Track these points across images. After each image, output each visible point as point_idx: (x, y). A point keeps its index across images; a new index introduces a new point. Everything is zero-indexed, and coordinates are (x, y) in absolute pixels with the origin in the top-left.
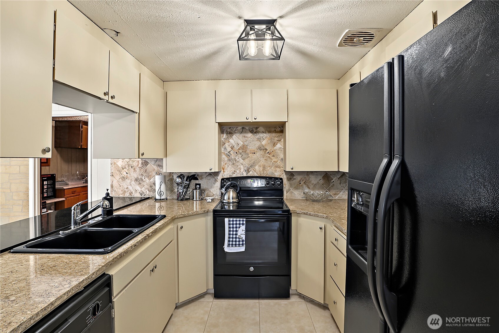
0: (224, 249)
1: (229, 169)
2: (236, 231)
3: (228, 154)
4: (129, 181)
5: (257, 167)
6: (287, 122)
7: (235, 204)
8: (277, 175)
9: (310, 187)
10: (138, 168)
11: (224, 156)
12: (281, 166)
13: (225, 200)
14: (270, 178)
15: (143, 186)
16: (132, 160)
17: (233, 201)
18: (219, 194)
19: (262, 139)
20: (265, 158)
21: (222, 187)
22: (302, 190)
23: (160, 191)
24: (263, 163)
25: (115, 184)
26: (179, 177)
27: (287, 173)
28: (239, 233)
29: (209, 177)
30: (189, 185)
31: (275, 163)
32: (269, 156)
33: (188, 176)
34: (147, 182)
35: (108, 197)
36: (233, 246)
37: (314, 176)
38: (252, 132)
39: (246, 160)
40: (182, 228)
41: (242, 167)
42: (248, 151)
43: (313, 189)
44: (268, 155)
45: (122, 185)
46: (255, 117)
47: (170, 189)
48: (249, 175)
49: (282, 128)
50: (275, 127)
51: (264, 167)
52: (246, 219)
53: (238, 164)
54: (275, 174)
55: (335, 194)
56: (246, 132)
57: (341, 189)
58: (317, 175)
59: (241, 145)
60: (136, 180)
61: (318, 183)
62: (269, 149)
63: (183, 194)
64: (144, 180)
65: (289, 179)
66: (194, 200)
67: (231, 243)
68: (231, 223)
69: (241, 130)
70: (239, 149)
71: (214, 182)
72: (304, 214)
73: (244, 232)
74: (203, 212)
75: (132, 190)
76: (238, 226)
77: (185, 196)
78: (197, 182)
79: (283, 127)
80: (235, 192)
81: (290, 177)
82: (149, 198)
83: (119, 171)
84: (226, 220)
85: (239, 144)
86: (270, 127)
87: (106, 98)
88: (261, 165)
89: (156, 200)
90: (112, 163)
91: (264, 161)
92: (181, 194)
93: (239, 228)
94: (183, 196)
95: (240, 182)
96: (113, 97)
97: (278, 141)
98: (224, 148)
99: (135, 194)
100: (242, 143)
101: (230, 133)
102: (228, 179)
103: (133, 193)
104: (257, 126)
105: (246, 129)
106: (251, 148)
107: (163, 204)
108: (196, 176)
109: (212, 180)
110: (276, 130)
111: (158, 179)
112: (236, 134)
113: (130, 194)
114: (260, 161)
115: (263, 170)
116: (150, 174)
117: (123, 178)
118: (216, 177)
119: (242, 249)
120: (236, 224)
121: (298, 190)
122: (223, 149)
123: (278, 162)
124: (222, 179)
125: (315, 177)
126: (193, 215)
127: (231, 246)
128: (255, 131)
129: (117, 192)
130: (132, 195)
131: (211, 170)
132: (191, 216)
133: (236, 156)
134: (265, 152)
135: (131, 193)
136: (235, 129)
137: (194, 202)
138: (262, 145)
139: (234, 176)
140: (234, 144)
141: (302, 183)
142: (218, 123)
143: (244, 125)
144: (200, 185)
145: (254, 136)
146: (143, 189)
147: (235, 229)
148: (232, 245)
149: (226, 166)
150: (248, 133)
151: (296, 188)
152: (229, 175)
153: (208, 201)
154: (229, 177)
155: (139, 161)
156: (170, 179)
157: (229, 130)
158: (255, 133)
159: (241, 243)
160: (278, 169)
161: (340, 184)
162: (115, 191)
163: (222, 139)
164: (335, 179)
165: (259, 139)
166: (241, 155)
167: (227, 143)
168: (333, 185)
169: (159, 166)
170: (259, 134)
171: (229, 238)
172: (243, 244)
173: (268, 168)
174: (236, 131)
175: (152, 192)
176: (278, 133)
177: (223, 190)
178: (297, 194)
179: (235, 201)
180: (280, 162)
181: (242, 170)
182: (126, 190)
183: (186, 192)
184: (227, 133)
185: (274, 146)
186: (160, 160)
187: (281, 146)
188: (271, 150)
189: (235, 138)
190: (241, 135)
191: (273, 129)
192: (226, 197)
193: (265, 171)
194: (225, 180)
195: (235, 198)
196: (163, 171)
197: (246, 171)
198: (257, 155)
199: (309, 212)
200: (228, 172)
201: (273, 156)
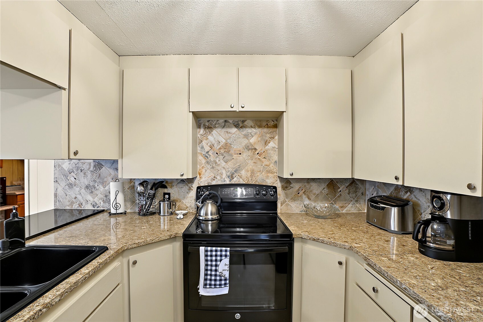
0: (199, 291)
1: (207, 174)
2: (216, 266)
3: (207, 154)
4: (78, 189)
5: (243, 173)
6: (286, 111)
7: (215, 221)
8: (269, 182)
9: (310, 197)
10: (89, 172)
11: (200, 158)
12: (275, 170)
13: (201, 216)
14: (261, 186)
15: (96, 195)
16: (82, 161)
17: (212, 218)
18: (194, 207)
19: (250, 135)
20: (254, 160)
21: (198, 198)
22: (301, 202)
23: (116, 203)
24: (251, 167)
25: (60, 192)
26: (141, 184)
27: (281, 179)
28: (220, 269)
29: (181, 185)
30: (154, 194)
31: (266, 167)
32: (259, 157)
33: (154, 183)
34: (101, 190)
36: (212, 287)
37: (316, 184)
38: (237, 126)
39: (229, 163)
40: (135, 263)
41: (224, 172)
42: (232, 152)
43: (315, 201)
44: (257, 156)
45: (69, 194)
46: (243, 106)
47: (130, 200)
48: (233, 182)
49: (276, 122)
50: (267, 121)
51: (252, 172)
52: (231, 248)
53: (219, 168)
54: (267, 181)
55: (342, 207)
56: (229, 127)
57: (350, 200)
58: (320, 182)
59: (222, 143)
60: (87, 187)
61: (321, 192)
63: (146, 207)
64: (98, 188)
65: (284, 188)
66: (161, 214)
67: (208, 282)
68: (209, 253)
69: (224, 124)
70: (220, 149)
71: (187, 191)
72: (314, 240)
73: (227, 268)
74: (168, 237)
75: (82, 201)
76: (219, 258)
77: (149, 209)
78: (166, 191)
79: (277, 120)
80: (215, 206)
81: (285, 185)
82: (104, 211)
83: (64, 175)
84: (202, 249)
85: (221, 142)
86: (260, 121)
88: (249, 169)
89: (110, 214)
90: (55, 165)
91: (252, 164)
92: (144, 207)
93: (220, 261)
94: (146, 210)
95: (221, 192)
97: (270, 138)
98: (201, 146)
99: (86, 206)
100: (224, 141)
101: (209, 128)
102: (206, 187)
103: (84, 204)
104: (243, 119)
105: (229, 122)
106: (236, 147)
107: (120, 219)
108: (164, 183)
109: (186, 188)
110: (268, 124)
111: (113, 187)
112: (216, 129)
113: (80, 206)
114: (248, 164)
115: (251, 176)
116: (105, 180)
117: (71, 186)
118: (190, 185)
119: (225, 291)
120: (216, 256)
121: (296, 202)
122: (199, 148)
123: (270, 166)
124: (199, 188)
125: (318, 185)
126: (152, 243)
127: (208, 287)
128: (241, 125)
129: (62, 202)
130: (82, 206)
131: (182, 175)
133: (217, 157)
134: (254, 152)
135: (81, 204)
136: (215, 122)
137: (161, 217)
138: (250, 143)
139: (214, 183)
140: (214, 142)
141: (301, 193)
142: (193, 112)
143: (226, 118)
144: (169, 194)
145: (240, 132)
146: (96, 200)
147: (214, 263)
148: (210, 285)
149: (204, 170)
150: (232, 127)
151: (294, 199)
152: (207, 182)
153: (178, 217)
154: (207, 185)
155: (90, 163)
156: (131, 186)
157: (207, 124)
158: (241, 127)
159: (223, 282)
160: (270, 175)
161: (349, 194)
162: (59, 201)
163: (199, 136)
164: (342, 187)
165: (246, 136)
166: (222, 157)
167: (205, 141)
168: (340, 195)
169: (117, 169)
170: (247, 129)
171: (206, 275)
172: (225, 284)
173: (257, 173)
174: (217, 125)
175: (107, 204)
176: (270, 128)
177: (199, 202)
178: (294, 207)
179: (215, 218)
180: (273, 166)
181: (224, 176)
182: (74, 200)
183: (151, 204)
184: (205, 128)
185: (265, 144)
186: (115, 162)
187: (274, 144)
188: (262, 150)
189: (215, 134)
190: (224, 130)
191: (264, 124)
192: (202, 212)
193: (254, 177)
194: (202, 189)
195: (215, 213)
196: (120, 176)
197: (229, 177)
198: (244, 156)
199: (322, 238)
200: (206, 178)
201: (265, 158)
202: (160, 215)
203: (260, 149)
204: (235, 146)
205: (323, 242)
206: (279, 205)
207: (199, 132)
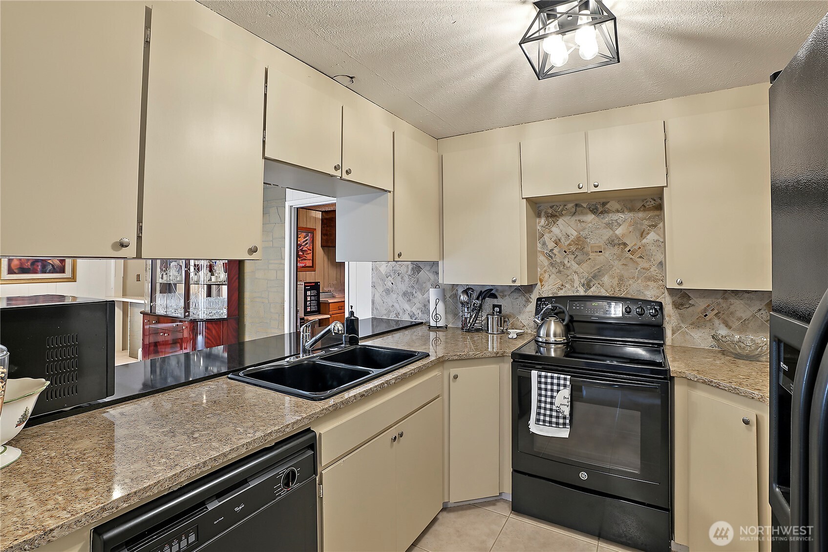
0: (529, 427)
1: (551, 281)
2: (552, 397)
3: (550, 253)
4: (395, 296)
5: (606, 279)
6: (666, 186)
7: (560, 346)
8: (650, 294)
9: (731, 324)
10: (406, 276)
11: (542, 259)
12: (659, 277)
13: (540, 337)
14: (635, 301)
15: (414, 304)
16: (399, 263)
17: (556, 341)
18: (533, 326)
19: (616, 224)
20: (623, 261)
21: (537, 313)
22: (711, 331)
23: (436, 314)
24: (618, 271)
25: (378, 299)
26: (466, 292)
27: (672, 291)
28: (557, 402)
29: (516, 295)
30: (481, 306)
31: (644, 271)
32: (631, 256)
33: (481, 291)
34: (420, 298)
35: (353, 318)
36: (546, 424)
38: (594, 211)
39: (584, 265)
40: (456, 377)
41: (576, 277)
42: (588, 249)
43: (740, 331)
44: (629, 255)
45: (387, 301)
46: (596, 184)
47: (451, 311)
48: (590, 293)
49: (659, 201)
50: (644, 200)
51: (621, 279)
52: (572, 376)
53: (568, 272)
54: (646, 292)
56: (582, 213)
58: (749, 298)
59: (573, 237)
60: (405, 294)
61: (754, 316)
62: (631, 242)
63: (471, 321)
64: (416, 295)
65: (677, 306)
66: (490, 332)
67: (542, 418)
68: (543, 380)
69: (574, 210)
70: (570, 245)
71: (524, 303)
72: (704, 382)
73: (567, 402)
74: (494, 355)
75: (399, 310)
76: (555, 388)
77: (474, 324)
78: (496, 302)
79: (660, 199)
80: (561, 324)
81: (679, 301)
82: (422, 323)
83: (382, 279)
84: (534, 373)
85: (570, 235)
86: (632, 201)
87: (338, 173)
88: (615, 274)
89: (430, 327)
90: (373, 267)
91: (620, 267)
92: (468, 320)
93: (558, 392)
94: (471, 325)
95: (571, 306)
96: (348, 172)
97: (650, 226)
98: (541, 242)
99: (403, 316)
100: (575, 233)
101: (552, 216)
102: (548, 299)
103: (401, 314)
104: (604, 201)
105: (582, 206)
106: (593, 242)
107: (441, 334)
108: (493, 292)
109: (521, 300)
110: (646, 205)
111: (433, 294)
112: (563, 218)
114: (613, 266)
115: (619, 285)
116: (424, 285)
117: (388, 292)
118: (527, 295)
119: (565, 433)
120: (552, 384)
121: (700, 330)
122: (539, 245)
123: (651, 270)
124: (539, 299)
125: (746, 304)
126: (475, 358)
127: (541, 423)
128: (600, 209)
129: (380, 311)
130: (399, 317)
131: (514, 281)
132: (472, 359)
133: (565, 257)
134: (623, 250)
135: (397, 315)
136: (561, 207)
137: (489, 336)
138: (616, 235)
139: (561, 293)
140: (560, 235)
141: (711, 315)
142: (527, 199)
143: (577, 200)
144: (500, 307)
145: (599, 220)
146: (414, 309)
147: (549, 393)
148: (544, 421)
149: (546, 276)
150: (587, 214)
151: (696, 325)
152: (551, 292)
153: (510, 336)
154: (551, 296)
155: (408, 266)
156: (453, 295)
157: (550, 211)
158: (601, 213)
159: (561, 421)
160: (651, 284)
162: (377, 309)
163: (538, 228)
165: (609, 225)
166: (574, 256)
167: (547, 234)
169: (437, 273)
170: (610, 214)
171: (539, 407)
172: (564, 424)
173: (629, 281)
174: (564, 211)
175: (426, 315)
176: (648, 211)
177: (538, 319)
178: (698, 338)
179: (560, 341)
180: (656, 269)
181: (577, 284)
182: (391, 309)
183: (476, 317)
184: (548, 217)
185: (641, 236)
186: (435, 264)
187: (657, 236)
188: (635, 245)
189: (562, 224)
190: (574, 218)
191: (639, 205)
192: (542, 332)
193: (624, 286)
194: (544, 302)
195: (560, 334)
196: (440, 281)
197: (583, 285)
198: (607, 255)
199: (716, 381)
200: (550, 287)
201: (641, 257)
202: (487, 332)
203: (633, 244)
204: (592, 240)
205: (718, 386)
206: (668, 333)
207: (539, 224)
